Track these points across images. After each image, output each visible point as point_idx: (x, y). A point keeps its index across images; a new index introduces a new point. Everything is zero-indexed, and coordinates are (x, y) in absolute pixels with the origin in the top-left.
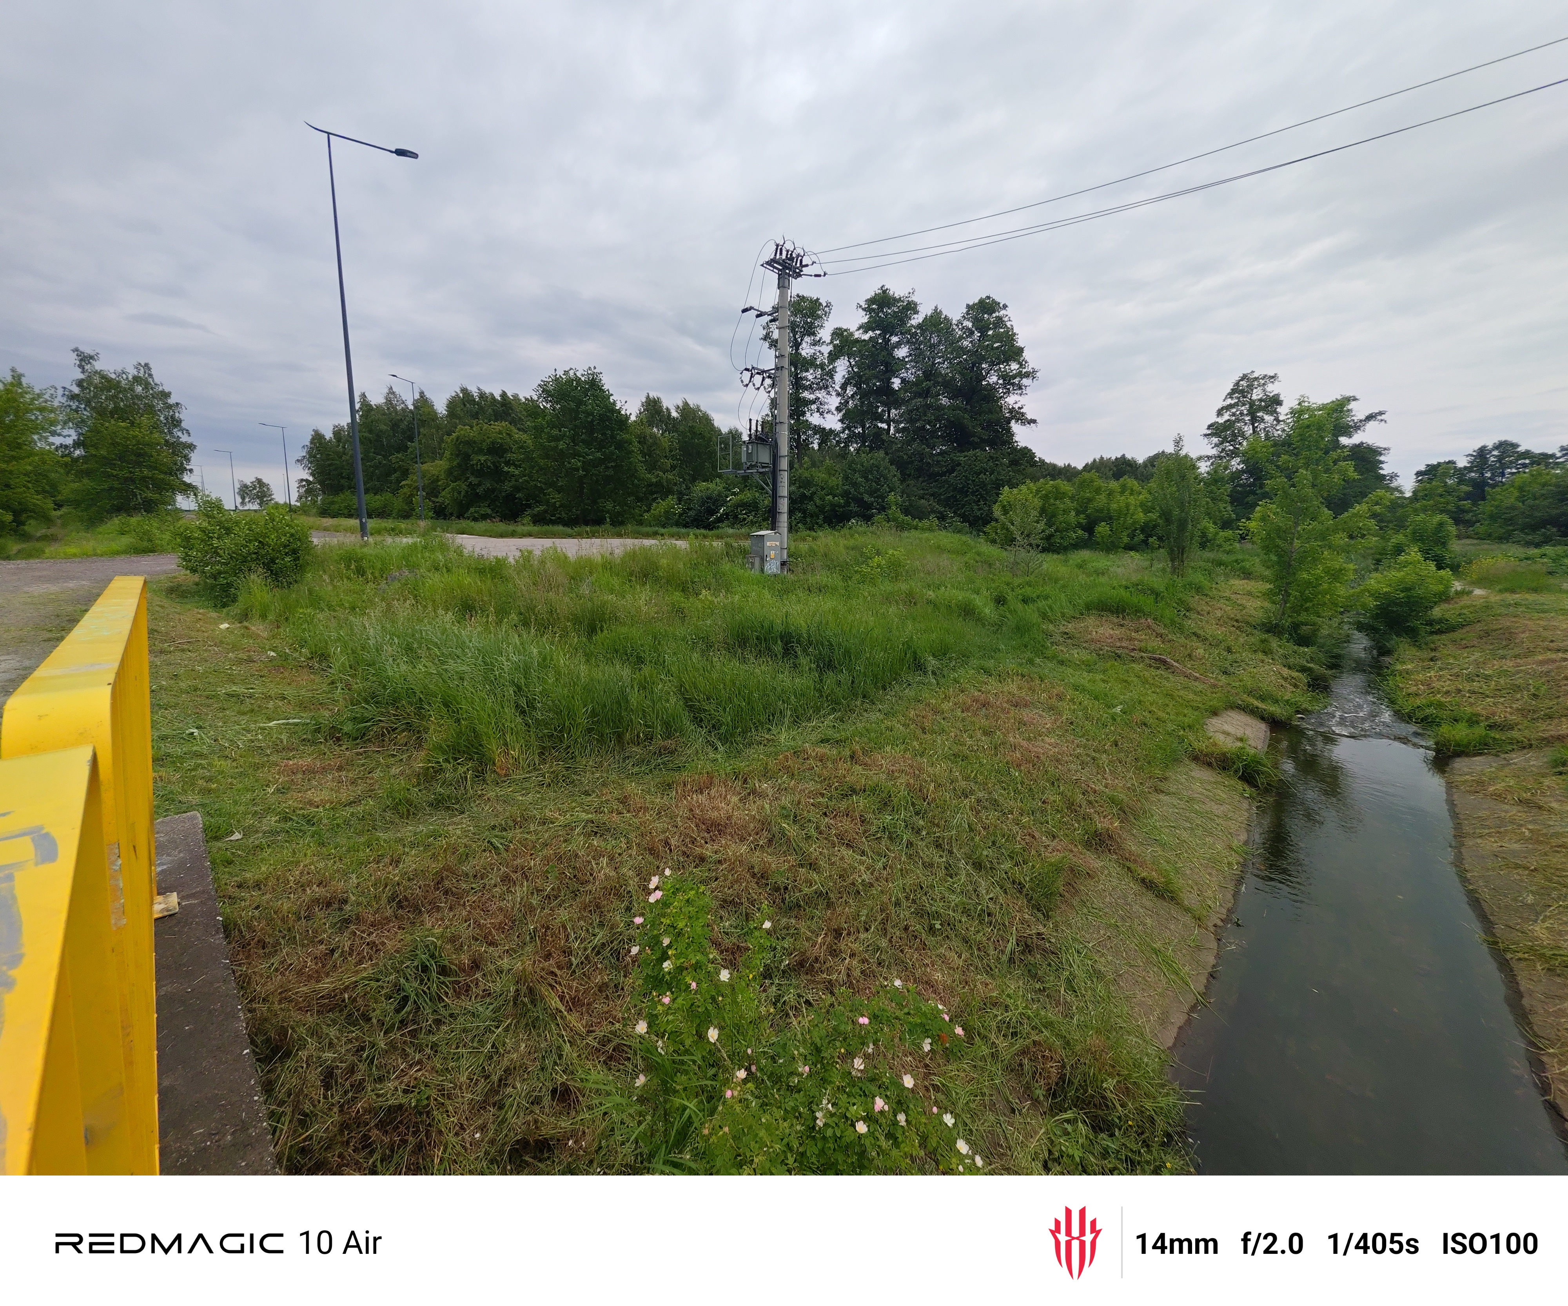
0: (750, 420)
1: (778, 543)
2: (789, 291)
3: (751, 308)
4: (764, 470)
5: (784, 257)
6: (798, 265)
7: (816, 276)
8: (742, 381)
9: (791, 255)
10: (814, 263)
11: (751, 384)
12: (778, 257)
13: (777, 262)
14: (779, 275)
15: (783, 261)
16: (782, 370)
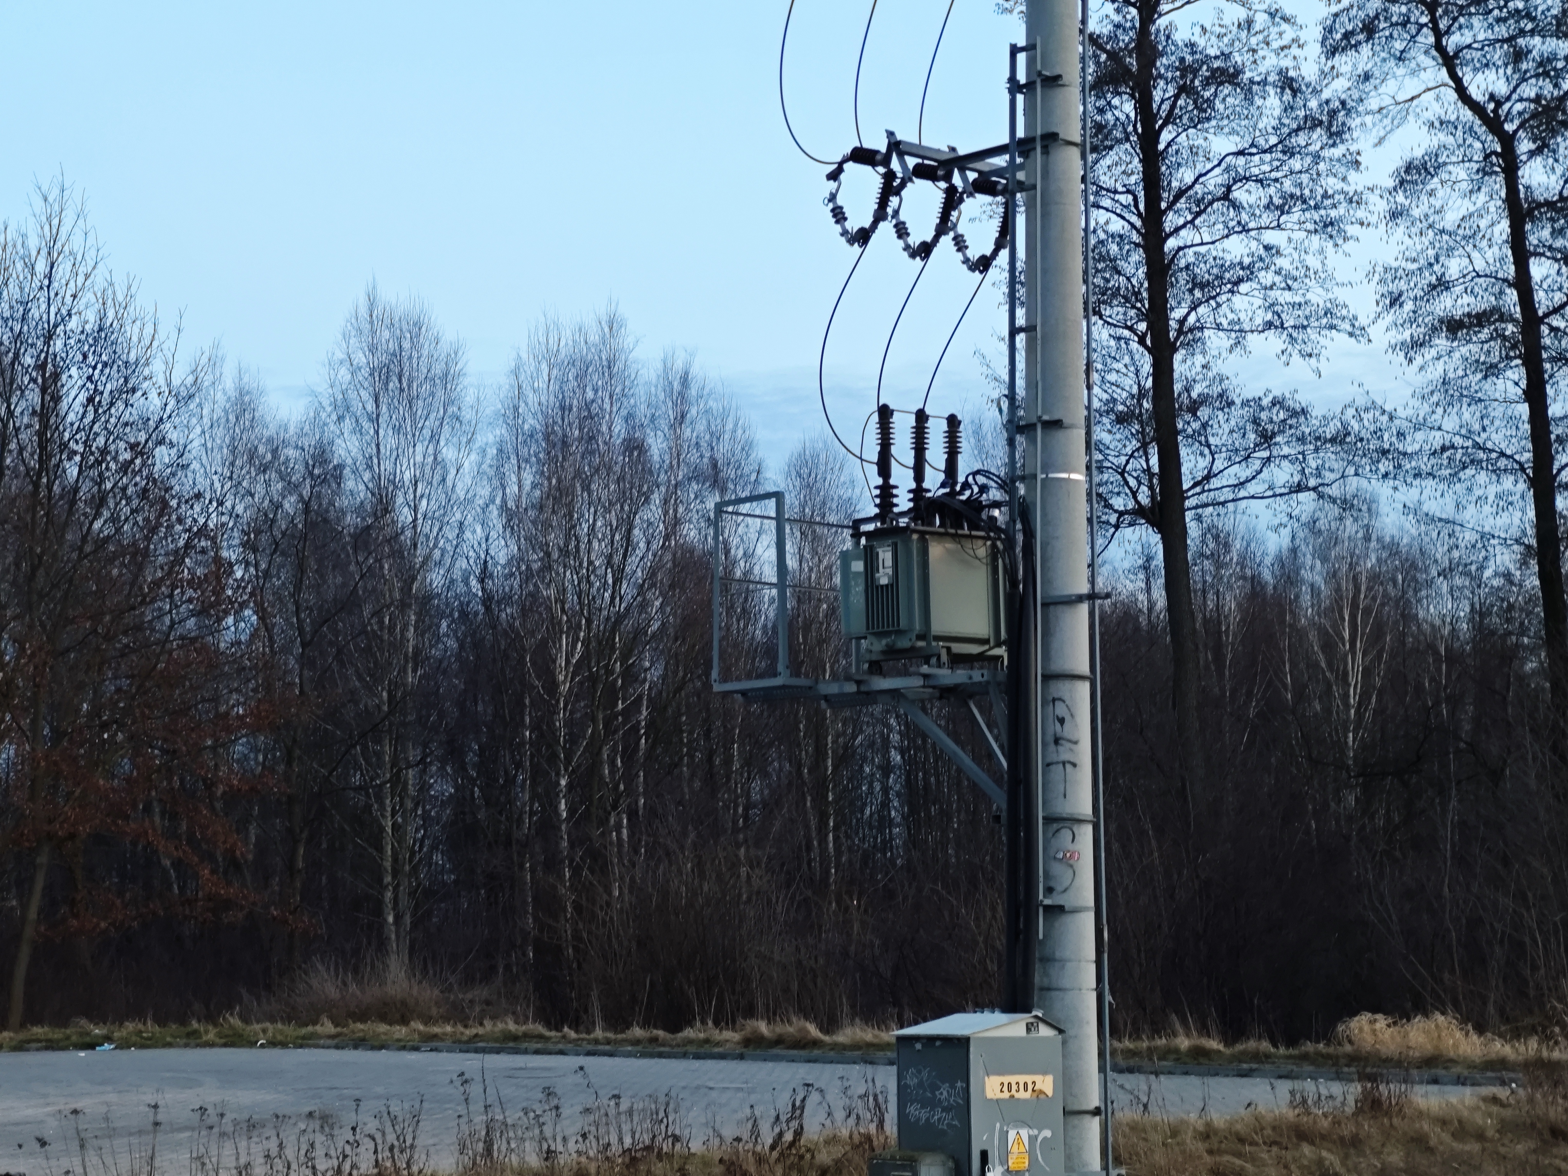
0: (885, 413)
1: (1046, 1084)
16: (1046, 151)
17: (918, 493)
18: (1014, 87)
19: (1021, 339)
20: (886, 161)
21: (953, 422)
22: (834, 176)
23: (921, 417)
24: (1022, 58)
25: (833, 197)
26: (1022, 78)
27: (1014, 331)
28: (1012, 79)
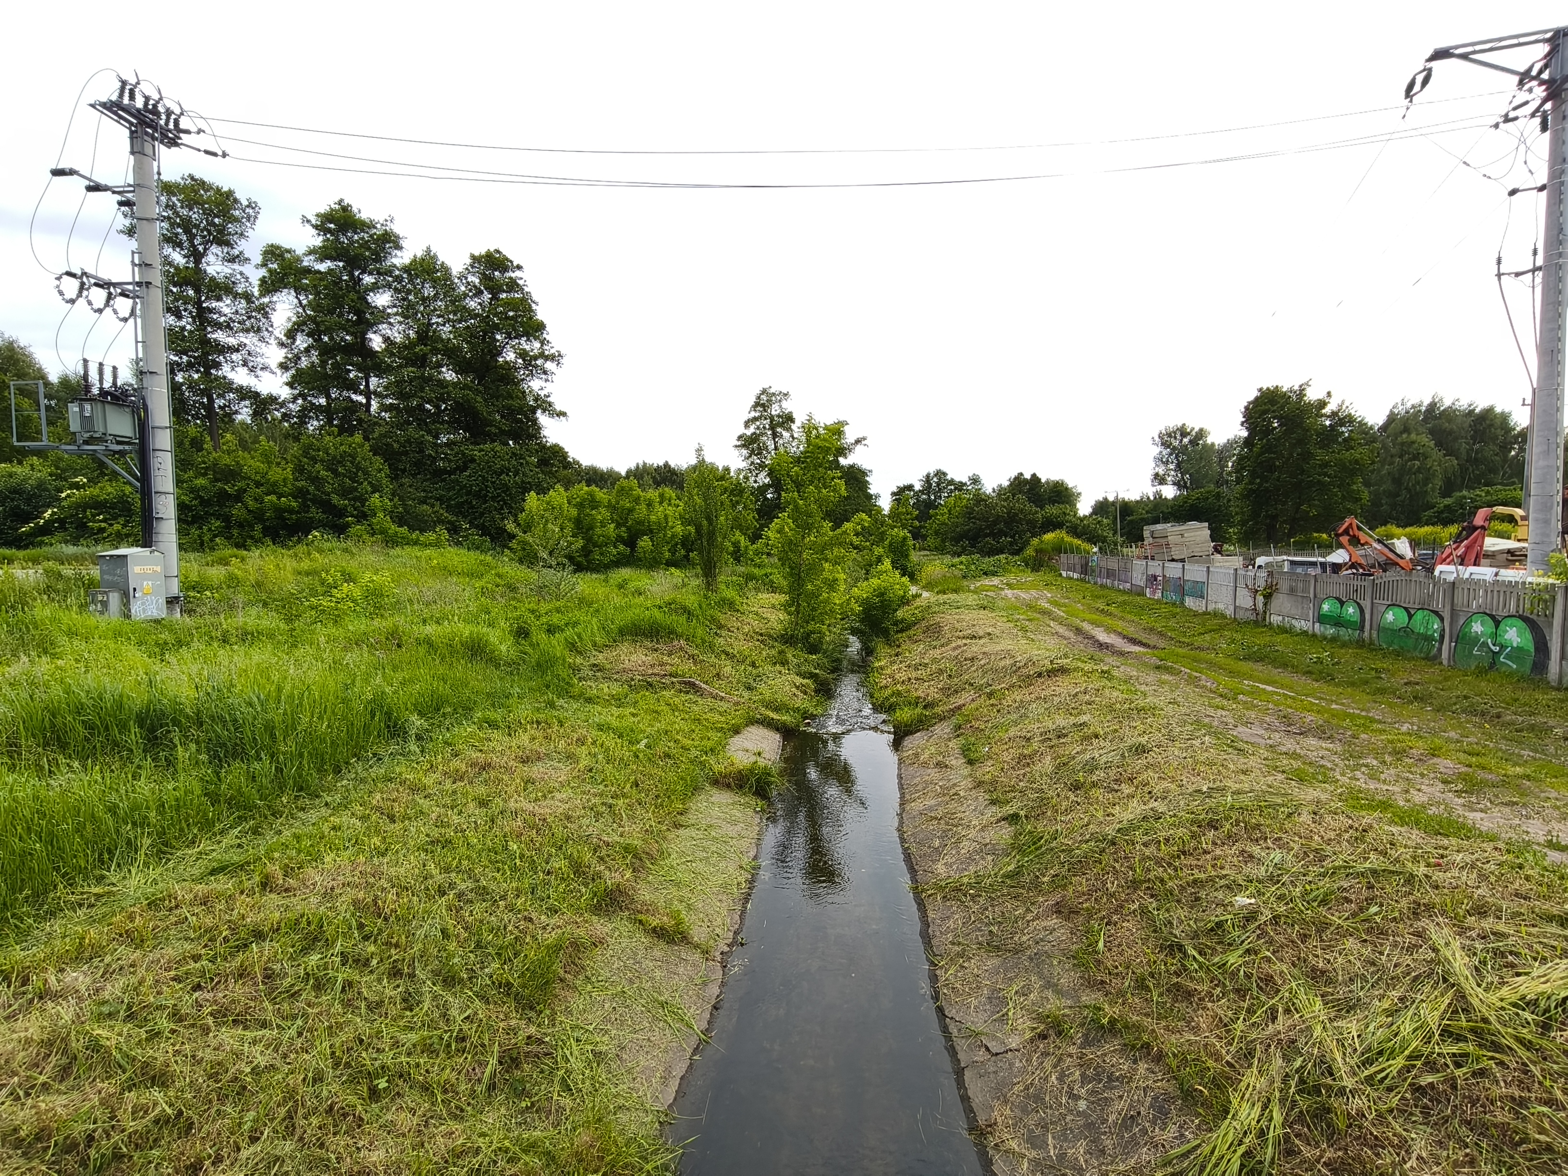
0: (85, 361)
1: (158, 569)
2: (155, 164)
3: (71, 172)
4: (120, 447)
5: (139, 103)
6: (171, 126)
7: (207, 152)
8: (61, 293)
9: (155, 106)
10: (199, 131)
11: (82, 301)
12: (126, 100)
13: (123, 110)
14: (132, 132)
15: (138, 110)
16: (147, 287)
17: (101, 389)
18: (133, 264)
19: (140, 345)
20: (81, 277)
21: (115, 368)
22: (59, 278)
23: (101, 364)
24: (136, 256)
25: (58, 287)
26: (137, 262)
27: (137, 342)
28: (133, 262)
